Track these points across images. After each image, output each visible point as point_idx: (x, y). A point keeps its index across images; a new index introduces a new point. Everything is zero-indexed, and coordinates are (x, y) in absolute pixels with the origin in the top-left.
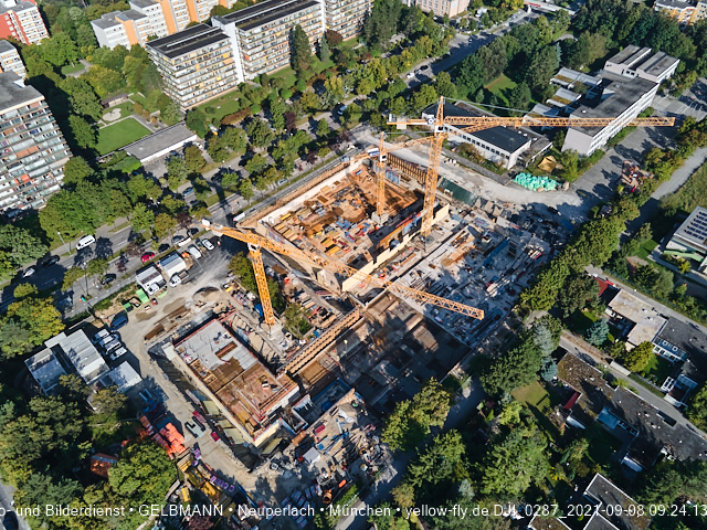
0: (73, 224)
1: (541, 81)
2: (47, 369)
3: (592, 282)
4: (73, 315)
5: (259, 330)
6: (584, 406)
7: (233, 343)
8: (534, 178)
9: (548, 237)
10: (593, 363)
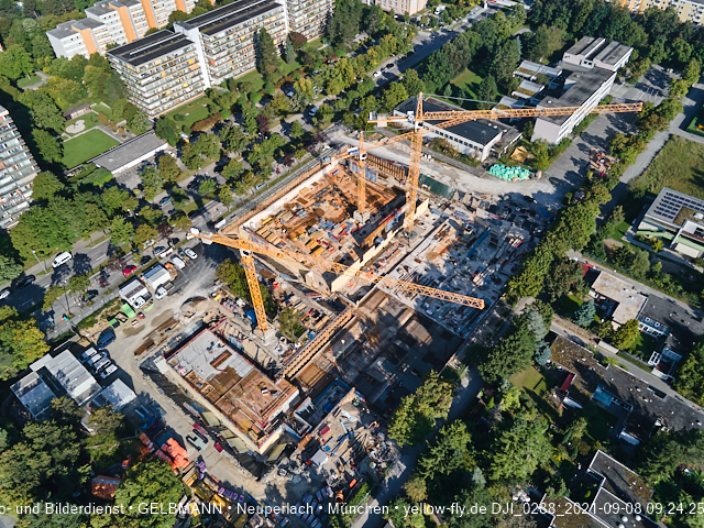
0: (48, 241)
1: (505, 74)
2: (35, 394)
3: (576, 266)
4: (56, 336)
5: (252, 336)
6: (579, 387)
7: (227, 351)
8: (508, 168)
9: (526, 225)
10: (583, 344)
